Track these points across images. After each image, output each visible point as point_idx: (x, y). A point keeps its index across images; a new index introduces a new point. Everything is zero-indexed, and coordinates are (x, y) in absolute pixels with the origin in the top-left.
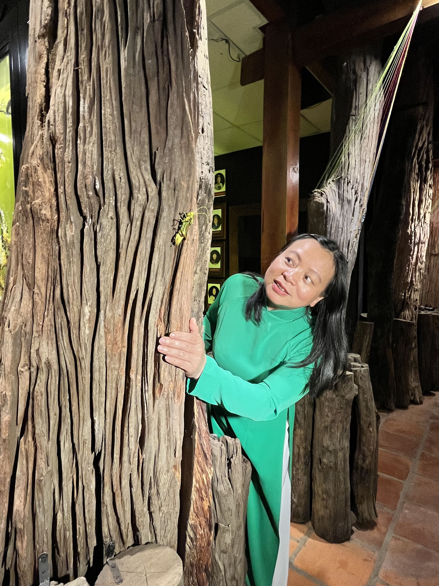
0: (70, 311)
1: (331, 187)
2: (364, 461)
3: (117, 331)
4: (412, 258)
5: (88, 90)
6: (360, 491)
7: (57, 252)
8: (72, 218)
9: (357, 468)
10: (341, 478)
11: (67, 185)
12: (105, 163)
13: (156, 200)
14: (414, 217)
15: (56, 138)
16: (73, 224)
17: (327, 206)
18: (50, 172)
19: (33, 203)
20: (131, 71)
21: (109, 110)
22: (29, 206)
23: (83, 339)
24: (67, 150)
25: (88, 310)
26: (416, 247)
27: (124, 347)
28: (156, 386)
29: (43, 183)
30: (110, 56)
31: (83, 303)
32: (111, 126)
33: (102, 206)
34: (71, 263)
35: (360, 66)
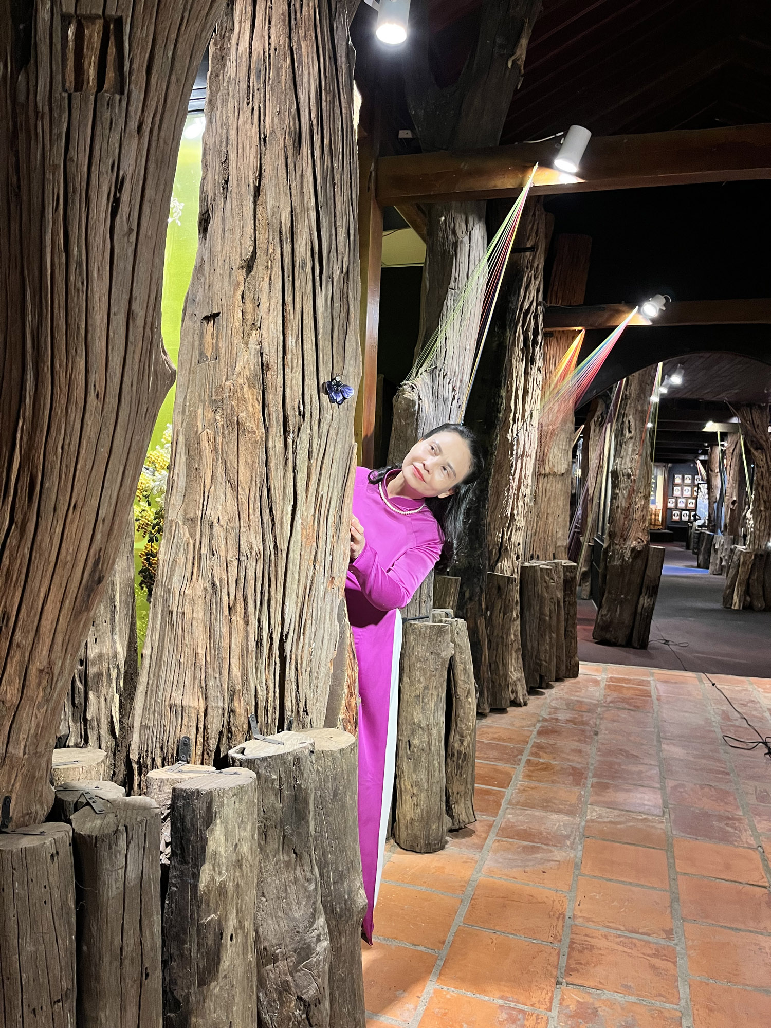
1: (423, 379)
2: (462, 742)
6: (456, 787)
9: (453, 755)
10: (435, 762)
14: (517, 415)
15: (270, 365)
17: (419, 405)
18: (258, 391)
19: (240, 415)
22: (236, 418)
24: (278, 376)
25: (288, 508)
26: (519, 461)
29: (247, 399)
35: (460, 226)
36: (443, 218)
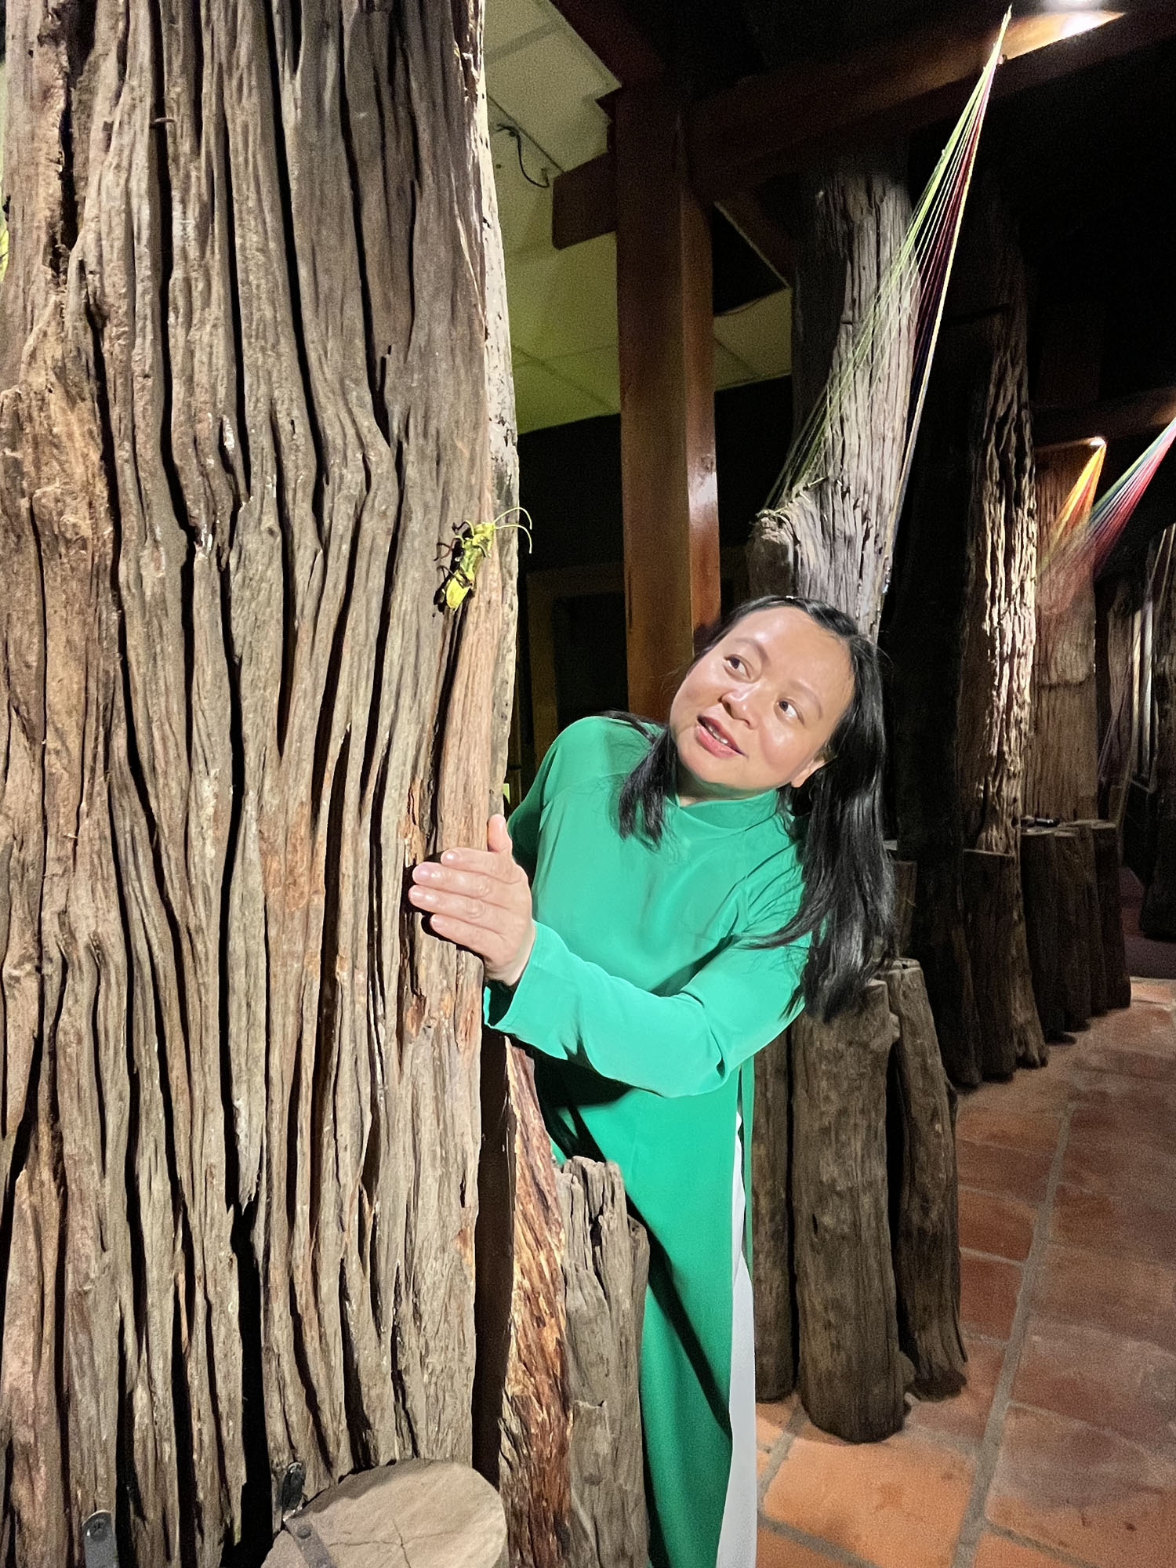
0: (157, 797)
1: (801, 505)
2: (925, 1211)
3: (295, 847)
4: (999, 696)
5: (193, 179)
6: (920, 1297)
7: (114, 631)
8: (158, 530)
9: (909, 1234)
10: (872, 1262)
11: (140, 438)
12: (248, 380)
13: (392, 486)
14: (997, 592)
15: (106, 308)
16: (162, 549)
17: (796, 553)
18: (87, 406)
19: (38, 493)
20: (313, 137)
21: (254, 239)
22: (24, 503)
23: (200, 873)
24: (139, 341)
25: (212, 791)
26: (1006, 666)
27: (316, 892)
28: (406, 1004)
29: (64, 438)
30: (254, 91)
31: (195, 769)
32: (263, 281)
33: (242, 498)
34: (159, 658)
35: (857, 200)
36: (821, 193)
